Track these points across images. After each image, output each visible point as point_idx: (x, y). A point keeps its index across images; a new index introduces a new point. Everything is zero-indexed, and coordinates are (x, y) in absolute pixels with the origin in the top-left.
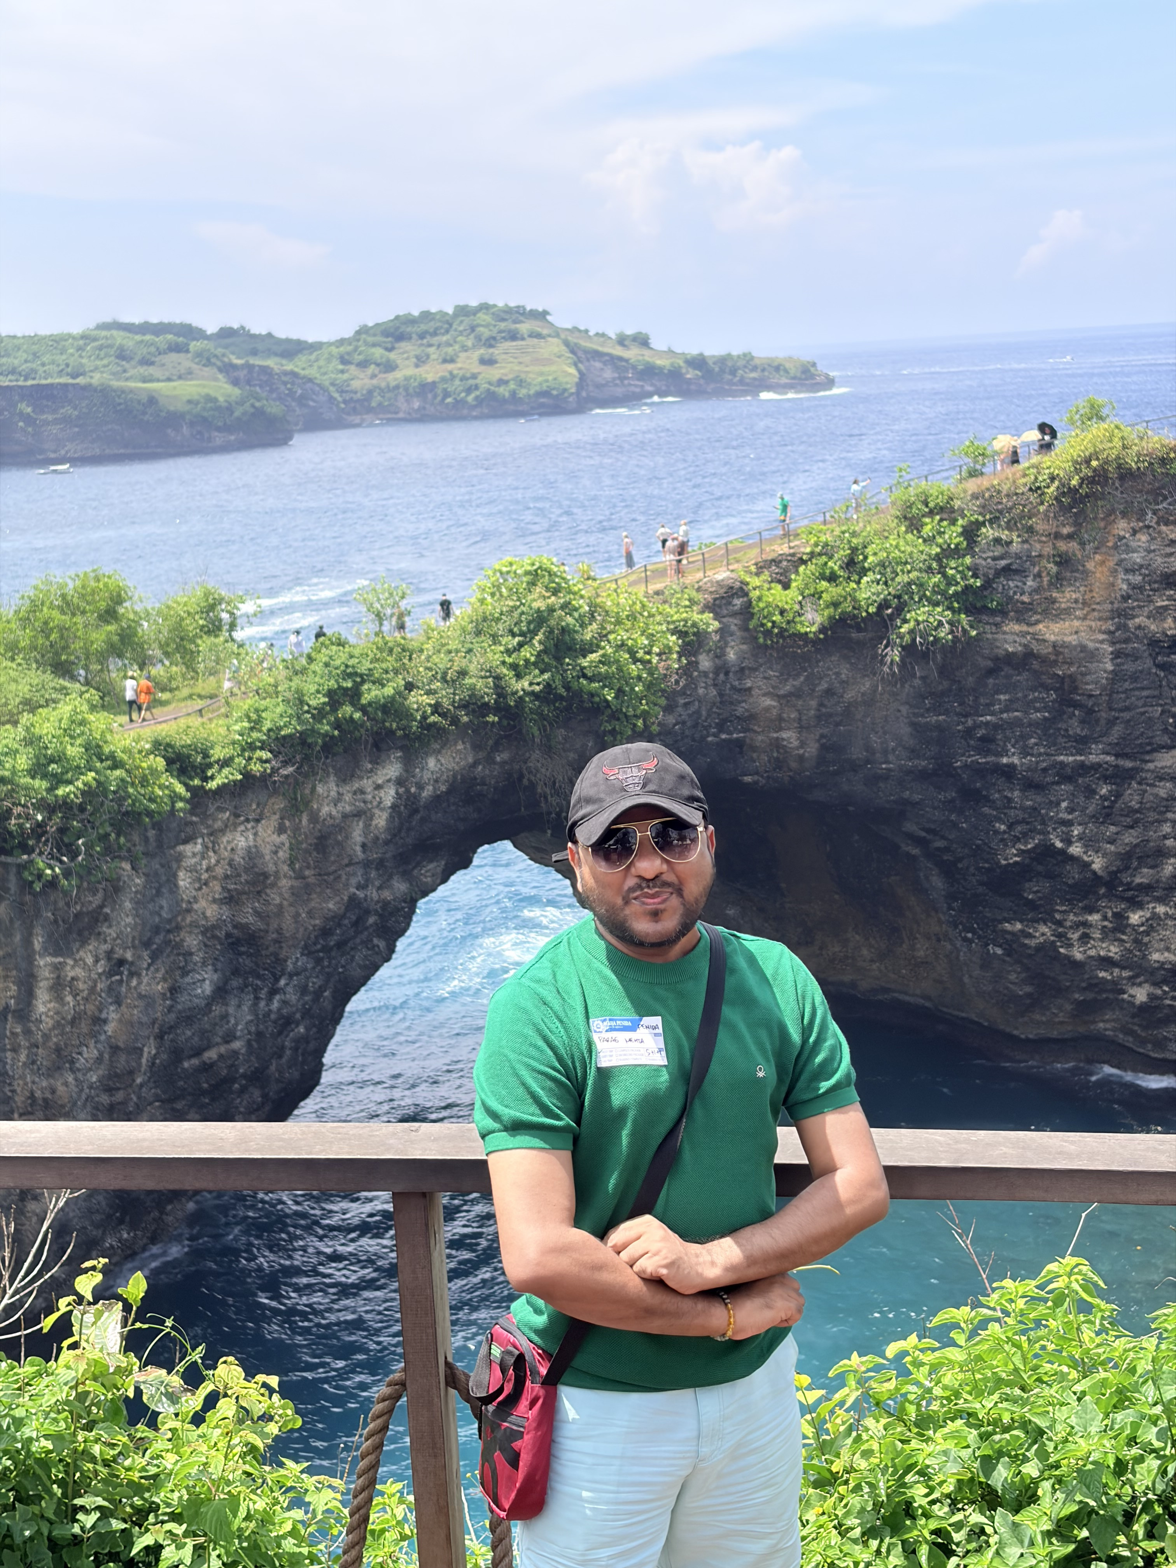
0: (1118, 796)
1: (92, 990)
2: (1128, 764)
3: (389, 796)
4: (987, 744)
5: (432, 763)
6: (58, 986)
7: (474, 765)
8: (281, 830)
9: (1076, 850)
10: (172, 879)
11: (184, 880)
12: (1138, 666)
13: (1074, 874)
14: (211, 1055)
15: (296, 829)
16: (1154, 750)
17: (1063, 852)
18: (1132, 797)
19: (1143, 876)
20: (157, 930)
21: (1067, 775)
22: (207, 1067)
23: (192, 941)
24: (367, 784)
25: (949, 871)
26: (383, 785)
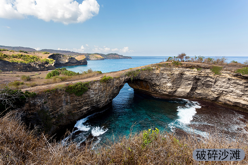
2: (160, 79)
4: (153, 78)
5: (126, 77)
7: (128, 77)
11: (114, 83)
12: (161, 74)
13: (157, 85)
15: (119, 81)
18: (160, 81)
19: (160, 85)
21: (157, 80)
23: (114, 86)
25: (150, 84)
26: (123, 79)
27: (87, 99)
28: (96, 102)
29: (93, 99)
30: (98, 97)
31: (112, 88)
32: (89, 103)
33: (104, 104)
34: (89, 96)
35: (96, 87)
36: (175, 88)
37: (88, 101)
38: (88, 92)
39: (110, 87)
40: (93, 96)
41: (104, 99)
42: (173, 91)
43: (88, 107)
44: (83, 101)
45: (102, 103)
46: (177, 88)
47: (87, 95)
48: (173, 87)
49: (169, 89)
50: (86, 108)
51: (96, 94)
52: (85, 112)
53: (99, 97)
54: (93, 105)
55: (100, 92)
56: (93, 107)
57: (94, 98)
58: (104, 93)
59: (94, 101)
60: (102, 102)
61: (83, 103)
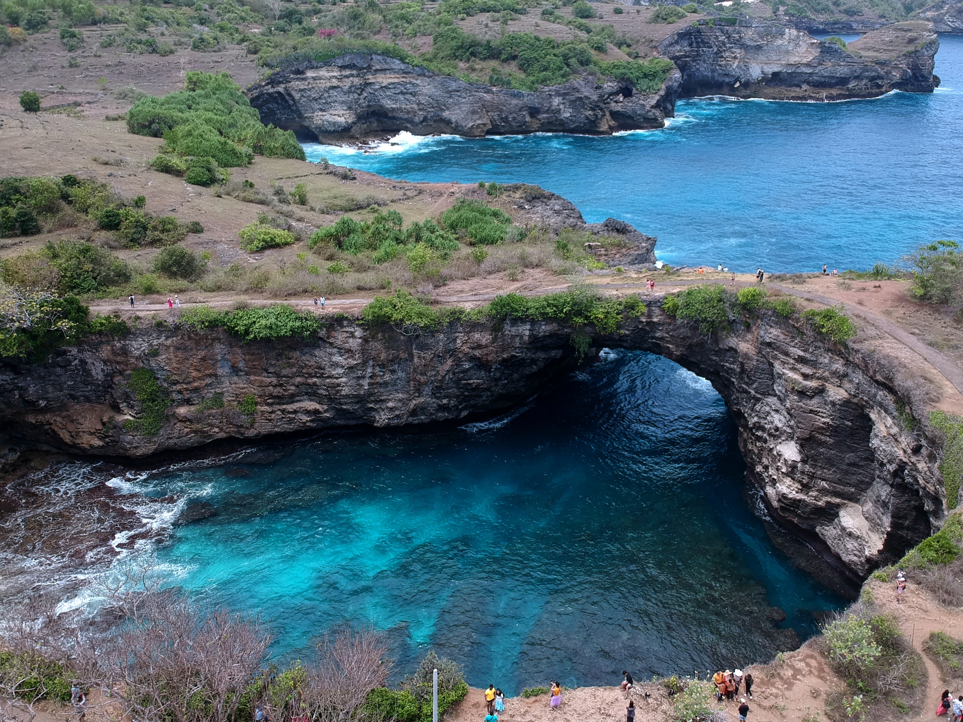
0: (755, 405)
1: (432, 359)
2: (759, 396)
3: (527, 333)
5: (543, 327)
6: (419, 357)
7: (559, 330)
8: (491, 335)
9: (746, 415)
10: (455, 340)
11: (458, 341)
12: (765, 366)
14: (472, 381)
15: (496, 336)
16: (769, 394)
17: (743, 414)
18: (758, 407)
19: (759, 433)
20: (450, 350)
22: (471, 384)
23: (460, 355)
24: (521, 329)
26: (525, 330)
27: (312, 377)
28: (354, 396)
29: (339, 385)
30: (365, 383)
31: (449, 362)
32: (321, 392)
33: (398, 416)
34: (320, 368)
35: (351, 340)
36: (823, 491)
37: (315, 384)
38: (316, 353)
39: (428, 355)
40: (340, 371)
41: (401, 395)
42: (807, 505)
43: (318, 406)
44: (299, 379)
45: (391, 409)
46: (836, 494)
47: (312, 363)
48: (812, 477)
49: (788, 481)
50: (312, 405)
51: (351, 368)
52: (305, 418)
53: (370, 384)
54: (341, 404)
55: (371, 363)
56: (341, 413)
57: (344, 380)
58: (400, 374)
59: (343, 393)
60: (390, 404)
61: (297, 386)
